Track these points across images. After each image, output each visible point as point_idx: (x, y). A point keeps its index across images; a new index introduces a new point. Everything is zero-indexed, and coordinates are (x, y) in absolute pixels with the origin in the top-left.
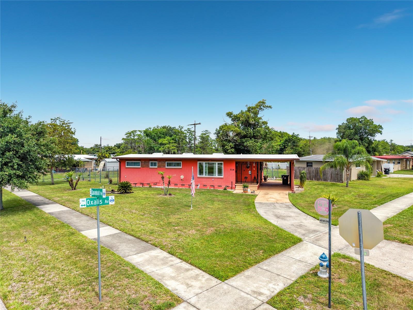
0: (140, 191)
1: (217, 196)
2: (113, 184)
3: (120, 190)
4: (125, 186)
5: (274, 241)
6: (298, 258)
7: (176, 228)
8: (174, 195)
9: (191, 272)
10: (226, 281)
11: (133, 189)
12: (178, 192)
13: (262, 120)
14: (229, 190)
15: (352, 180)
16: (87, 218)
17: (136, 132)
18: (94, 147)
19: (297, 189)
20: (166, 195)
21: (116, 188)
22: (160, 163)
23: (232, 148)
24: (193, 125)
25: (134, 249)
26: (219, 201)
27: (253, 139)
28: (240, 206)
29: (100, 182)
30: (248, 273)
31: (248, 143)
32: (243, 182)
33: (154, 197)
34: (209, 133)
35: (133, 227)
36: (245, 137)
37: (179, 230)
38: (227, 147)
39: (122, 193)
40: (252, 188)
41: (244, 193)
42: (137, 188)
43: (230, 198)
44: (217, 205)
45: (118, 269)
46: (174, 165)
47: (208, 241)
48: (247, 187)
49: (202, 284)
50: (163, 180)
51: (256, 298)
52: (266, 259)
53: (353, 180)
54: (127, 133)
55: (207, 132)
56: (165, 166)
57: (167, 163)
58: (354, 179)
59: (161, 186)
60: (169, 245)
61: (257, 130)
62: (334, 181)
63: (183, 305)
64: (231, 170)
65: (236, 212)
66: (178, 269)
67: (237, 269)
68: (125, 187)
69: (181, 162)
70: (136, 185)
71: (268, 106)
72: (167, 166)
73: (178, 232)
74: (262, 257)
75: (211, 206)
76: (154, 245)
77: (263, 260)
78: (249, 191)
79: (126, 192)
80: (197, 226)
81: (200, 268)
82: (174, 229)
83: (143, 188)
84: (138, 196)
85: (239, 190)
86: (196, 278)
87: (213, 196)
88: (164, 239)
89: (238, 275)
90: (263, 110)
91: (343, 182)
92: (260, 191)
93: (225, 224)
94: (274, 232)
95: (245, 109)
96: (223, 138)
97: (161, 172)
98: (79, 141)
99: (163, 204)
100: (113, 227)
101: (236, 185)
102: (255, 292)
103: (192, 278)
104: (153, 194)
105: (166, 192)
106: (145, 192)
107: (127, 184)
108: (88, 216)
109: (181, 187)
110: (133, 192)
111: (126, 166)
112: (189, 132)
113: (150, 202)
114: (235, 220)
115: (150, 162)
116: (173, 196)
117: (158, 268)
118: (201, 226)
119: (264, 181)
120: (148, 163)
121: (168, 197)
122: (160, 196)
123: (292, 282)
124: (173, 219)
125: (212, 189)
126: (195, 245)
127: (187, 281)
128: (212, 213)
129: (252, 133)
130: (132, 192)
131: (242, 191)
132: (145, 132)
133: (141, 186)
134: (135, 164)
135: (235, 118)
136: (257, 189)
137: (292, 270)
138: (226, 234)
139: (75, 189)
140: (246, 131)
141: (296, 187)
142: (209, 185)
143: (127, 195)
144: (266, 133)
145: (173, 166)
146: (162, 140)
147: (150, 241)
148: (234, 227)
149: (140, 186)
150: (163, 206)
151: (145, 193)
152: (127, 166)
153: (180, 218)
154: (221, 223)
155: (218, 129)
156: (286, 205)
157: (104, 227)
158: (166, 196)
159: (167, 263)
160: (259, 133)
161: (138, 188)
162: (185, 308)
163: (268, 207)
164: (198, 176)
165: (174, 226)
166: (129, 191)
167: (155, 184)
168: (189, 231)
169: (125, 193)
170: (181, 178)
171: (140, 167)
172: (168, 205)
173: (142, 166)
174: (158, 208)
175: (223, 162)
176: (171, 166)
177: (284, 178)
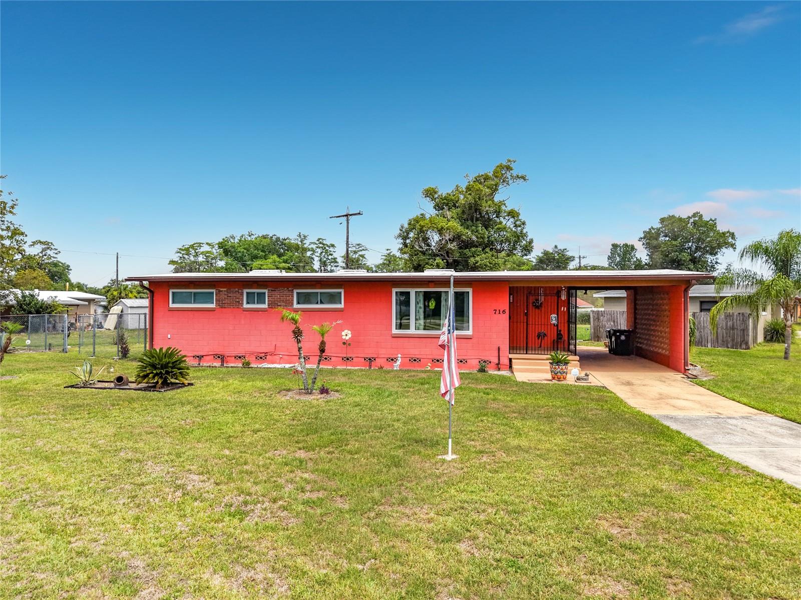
0: (214, 381)
2: (132, 360)
3: (145, 376)
4: (162, 366)
8: (337, 391)
11: (192, 373)
12: (343, 381)
13: (506, 207)
14: (494, 373)
15: (758, 343)
17: (201, 246)
18: (109, 285)
20: (309, 392)
21: (130, 369)
22: (277, 295)
24: (343, 216)
27: (488, 249)
29: (94, 353)
31: (478, 258)
32: (534, 349)
33: (268, 401)
34: (363, 250)
36: (469, 244)
39: (153, 388)
41: (554, 382)
42: (204, 370)
46: (321, 300)
48: (565, 363)
53: (760, 344)
54: (180, 249)
55: (360, 249)
56: (293, 304)
57: (298, 293)
58: (760, 341)
59: (280, 363)
61: (498, 228)
62: (722, 345)
64: (498, 312)
68: (164, 366)
69: (342, 291)
70: (200, 361)
71: (519, 175)
72: (298, 303)
78: (576, 374)
79: (166, 384)
83: (224, 370)
84: (208, 398)
85: (529, 371)
90: (508, 184)
91: (748, 348)
98: (71, 270)
101: (511, 356)
104: (261, 390)
105: (310, 381)
106: (231, 381)
107: (171, 355)
109: (342, 365)
110: (192, 384)
111: (171, 305)
112: (321, 245)
113: (257, 426)
115: (245, 291)
116: (334, 396)
120: (238, 295)
121: (316, 399)
122: (288, 398)
125: (436, 369)
130: (186, 382)
131: (549, 376)
132: (221, 245)
133: (218, 364)
134: (196, 298)
135: (444, 204)
140: (473, 231)
142: (428, 357)
143: (170, 394)
144: (518, 237)
145: (317, 303)
146: (261, 263)
149: (215, 364)
151: (231, 388)
152: (173, 303)
155: (406, 226)
158: (309, 397)
160: (502, 236)
161: (208, 371)
164: (395, 331)
166: (177, 381)
167: (262, 357)
169: (162, 388)
170: (344, 337)
171: (213, 306)
172: (340, 442)
173: (221, 304)
174: (302, 454)
175: (470, 290)
176: (309, 302)
177: (619, 336)
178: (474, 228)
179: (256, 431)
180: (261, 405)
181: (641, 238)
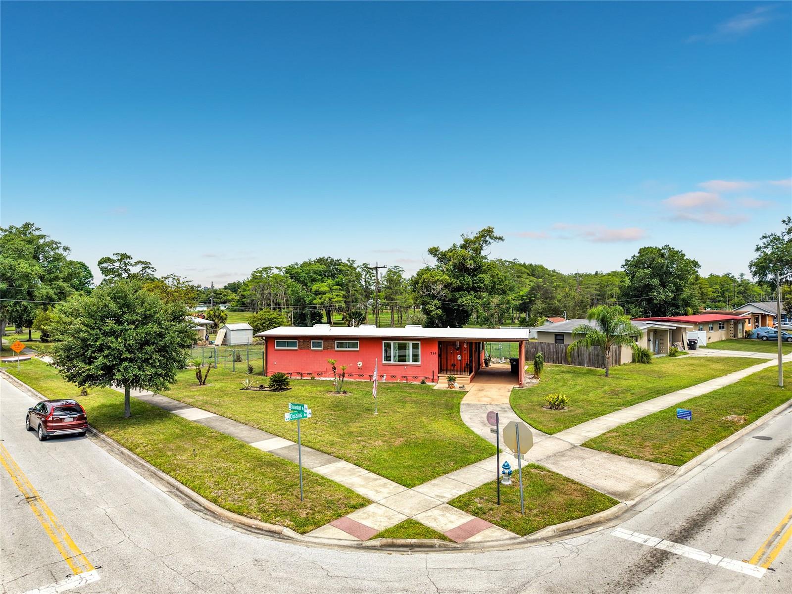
0: (300, 387)
1: (411, 394)
2: (255, 374)
3: (273, 385)
5: (470, 452)
6: (489, 469)
7: (359, 438)
8: (351, 392)
9: (380, 481)
10: (413, 488)
11: (290, 383)
12: (355, 387)
13: (488, 259)
14: (429, 383)
15: (622, 363)
16: (247, 427)
17: (271, 270)
19: (529, 381)
20: (339, 393)
21: (267, 382)
22: (327, 343)
23: (437, 308)
25: (318, 462)
26: (413, 402)
27: (472, 292)
28: (440, 410)
29: (234, 370)
30: (434, 482)
31: (464, 299)
32: (450, 371)
33: (322, 396)
35: (308, 437)
36: (459, 289)
37: (363, 441)
38: (430, 306)
39: (276, 390)
40: (462, 381)
41: (449, 389)
42: (294, 381)
43: (429, 397)
44: (409, 408)
45: (307, 479)
46: (348, 346)
47: (397, 452)
48: (454, 380)
49: (390, 490)
50: (335, 372)
51: (438, 500)
52: (456, 469)
53: (624, 364)
54: (254, 271)
56: (335, 348)
57: (337, 343)
58: (626, 362)
59: (329, 377)
60: (354, 457)
61: (480, 278)
62: (592, 366)
63: (373, 505)
64: (432, 353)
65: (433, 418)
66: (367, 479)
67: (424, 478)
68: (281, 381)
69: (358, 342)
70: (291, 376)
71: (498, 237)
72: (338, 347)
73: (362, 443)
74: (452, 468)
75: (402, 410)
76: (337, 457)
77: (452, 470)
78: (457, 385)
79: (282, 389)
80: (384, 436)
81: (387, 478)
82: (358, 440)
83: (303, 381)
84: (299, 394)
85: (442, 384)
86: (385, 485)
87: (404, 394)
88: (348, 451)
89: (425, 484)
90: (490, 243)
91: (604, 369)
92: (473, 384)
93: (417, 433)
94: (473, 442)
95: (460, 242)
96: (423, 292)
97: (332, 361)
99: (337, 406)
100: (284, 438)
101: (439, 375)
102: (438, 496)
103: (380, 485)
104: (320, 391)
105: (339, 387)
106: (307, 387)
107: (282, 375)
108: (246, 424)
109: (358, 379)
110: (291, 389)
111: (276, 348)
113: (319, 405)
114: (430, 429)
115: (312, 341)
116: (349, 394)
117: (346, 478)
118: (389, 436)
119: (484, 366)
120: (309, 343)
121: (341, 396)
122: (330, 395)
123: (475, 488)
124: (354, 427)
125: (403, 382)
126: (382, 456)
127: (376, 488)
128: (402, 420)
129: (471, 283)
130: (289, 387)
131: (447, 386)
132: (287, 269)
133: (300, 378)
134: (289, 344)
135: (443, 257)
136: (469, 382)
137: (479, 480)
138: (417, 445)
139: (204, 384)
140: (461, 280)
141: (529, 377)
142: (400, 375)
143: (285, 392)
144: (495, 283)
145: (347, 348)
146: (319, 285)
147: (333, 453)
148: (428, 436)
149: (298, 378)
150: (338, 411)
151: (308, 390)
152: (277, 346)
153: (363, 427)
154: (412, 433)
155: (415, 276)
156: (502, 408)
157: (273, 438)
158: (339, 395)
159: (355, 474)
160: (482, 283)
161: (296, 382)
162: (375, 506)
163: (476, 411)
164: (384, 362)
165: (356, 436)
166: (285, 386)
167: (320, 374)
168: (375, 442)
169: (280, 390)
170: (359, 365)
171: (297, 348)
172: (345, 409)
173: (300, 348)
174: (332, 412)
175: (419, 342)
176: (343, 347)
177: (513, 362)
178: (461, 278)
179: (318, 406)
180: (320, 398)
181: (623, 266)
